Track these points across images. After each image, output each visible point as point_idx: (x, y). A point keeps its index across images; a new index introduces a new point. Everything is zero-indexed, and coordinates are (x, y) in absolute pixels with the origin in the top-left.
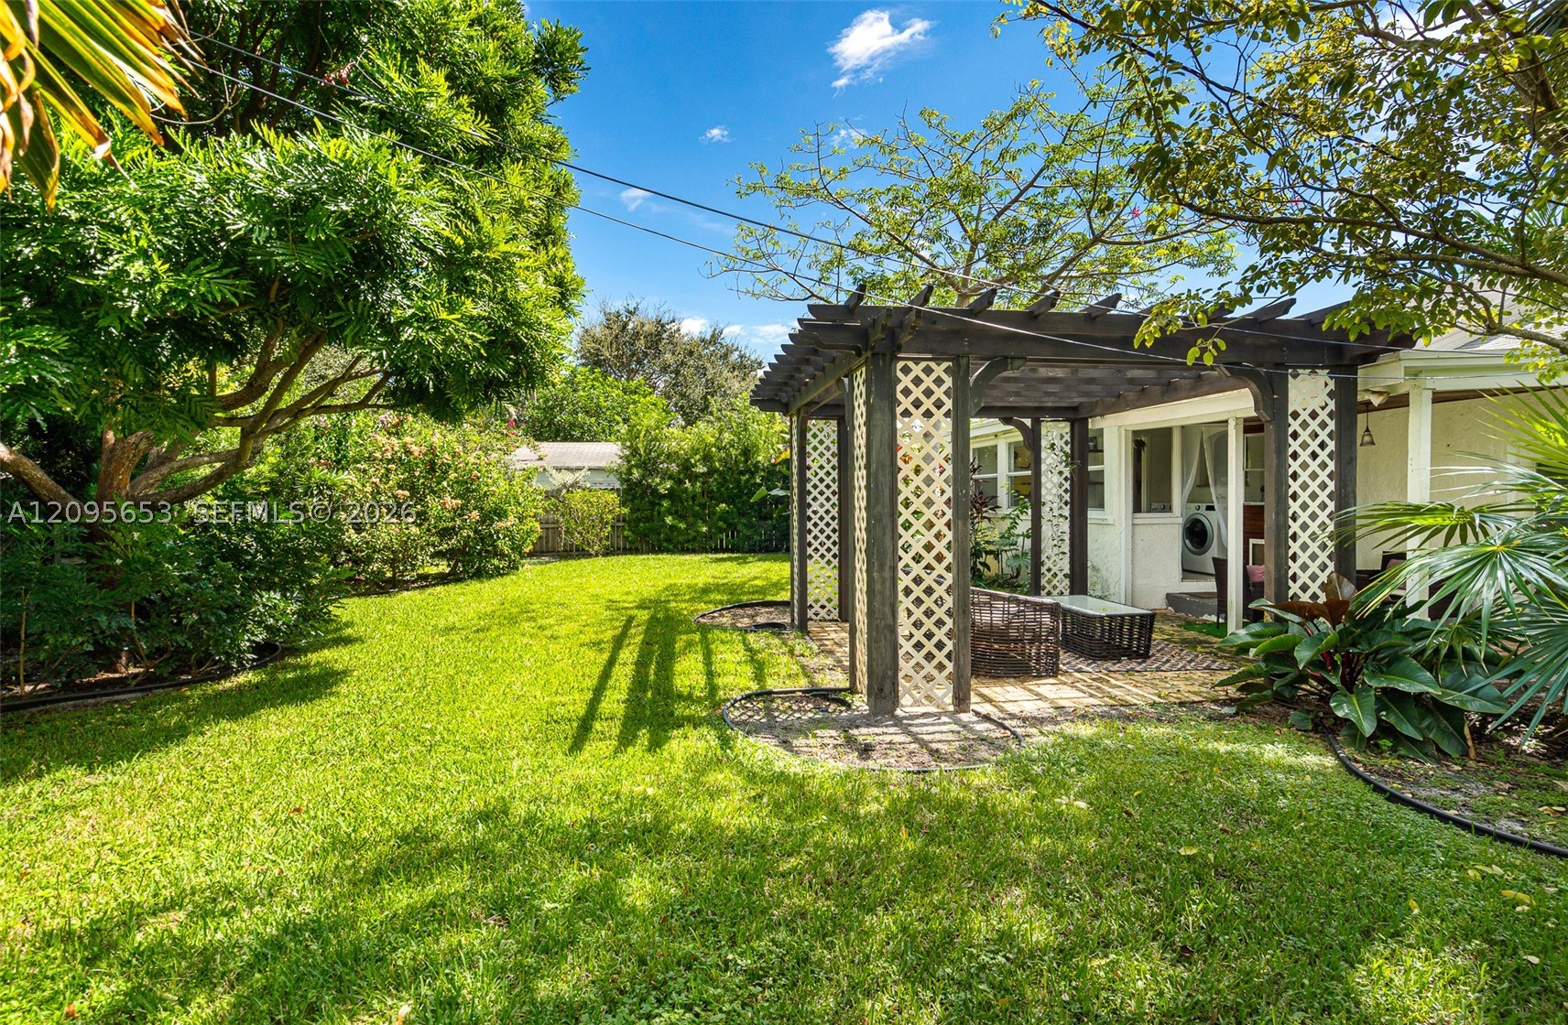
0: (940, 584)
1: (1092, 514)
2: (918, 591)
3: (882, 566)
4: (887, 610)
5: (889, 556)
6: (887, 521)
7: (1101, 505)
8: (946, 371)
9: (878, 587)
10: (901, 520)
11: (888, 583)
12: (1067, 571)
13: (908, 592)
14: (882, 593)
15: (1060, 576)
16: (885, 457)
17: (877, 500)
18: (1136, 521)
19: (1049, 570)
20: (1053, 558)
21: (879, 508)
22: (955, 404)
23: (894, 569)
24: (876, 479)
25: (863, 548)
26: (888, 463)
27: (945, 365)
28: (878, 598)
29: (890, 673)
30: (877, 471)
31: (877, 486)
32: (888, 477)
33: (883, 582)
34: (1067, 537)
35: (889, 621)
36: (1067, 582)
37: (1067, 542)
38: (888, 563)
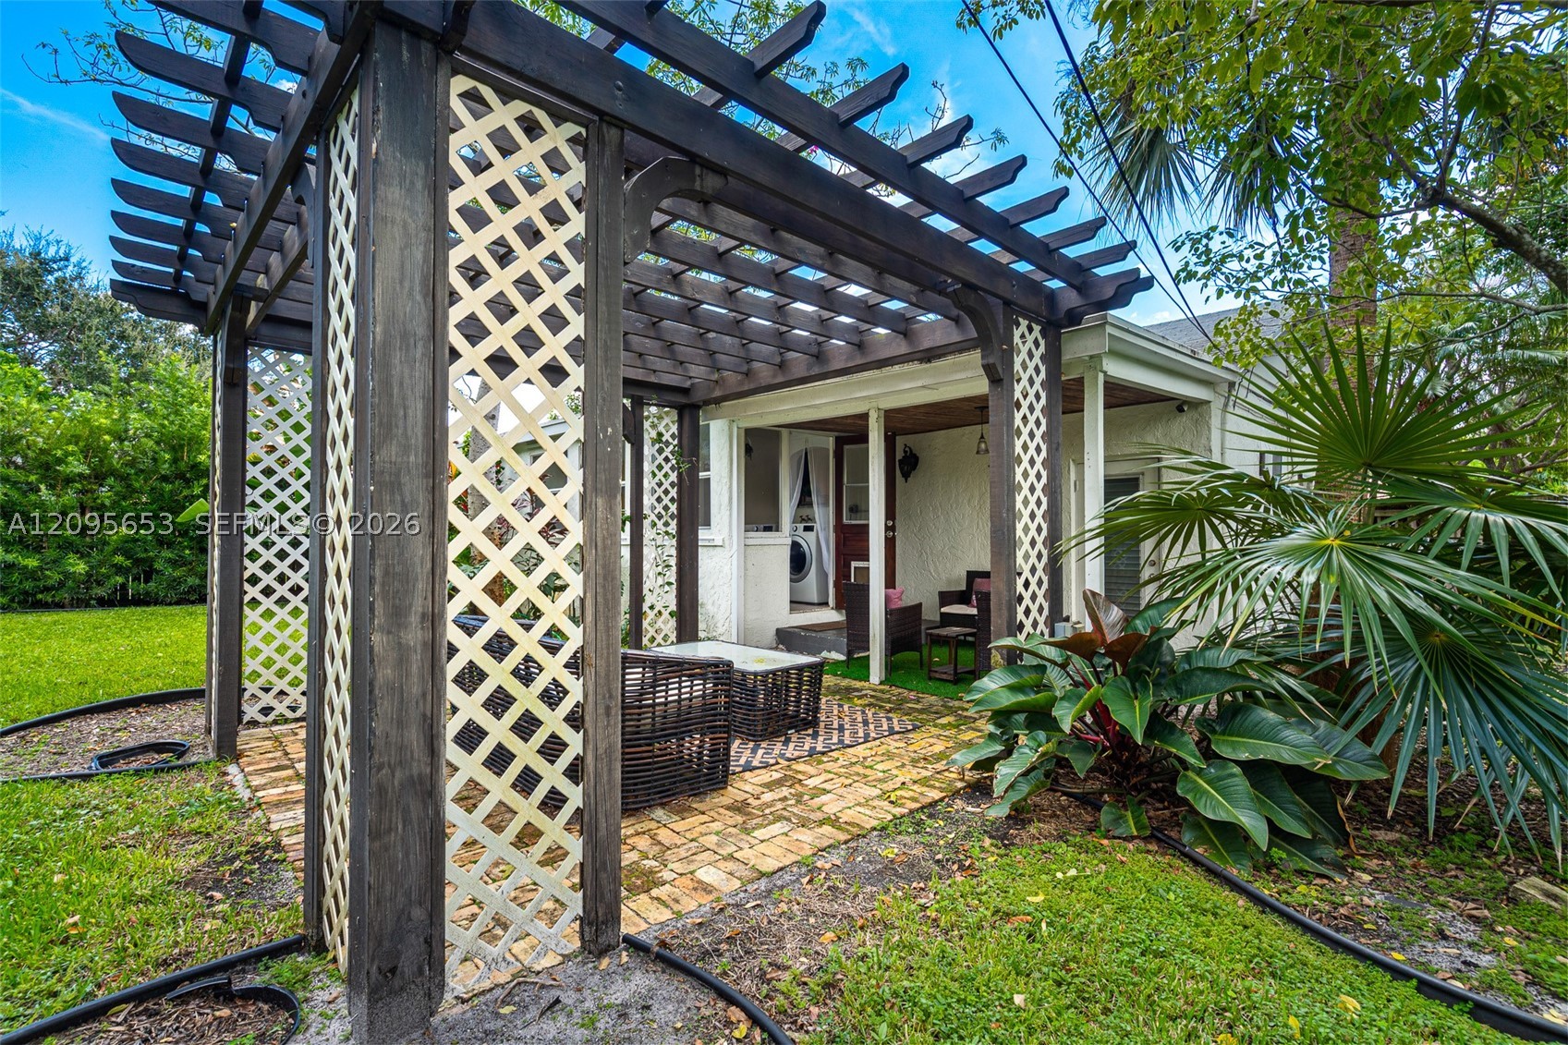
0: (553, 650)
1: (703, 534)
2: (499, 674)
3: (398, 616)
4: (414, 736)
5: (422, 585)
6: (414, 486)
7: (707, 523)
8: (573, 141)
9: (385, 673)
10: (454, 490)
11: (417, 661)
12: (673, 607)
13: (472, 678)
14: (398, 690)
15: (666, 614)
16: (414, 309)
17: (387, 428)
18: (750, 542)
19: (652, 608)
20: (657, 591)
21: (390, 452)
22: (592, 224)
23: (434, 620)
24: (385, 366)
25: (346, 568)
26: (422, 331)
27: (571, 129)
28: (385, 707)
29: (418, 913)
30: (387, 344)
31: (386, 384)
32: (421, 371)
33: (402, 661)
34: (673, 562)
35: (420, 766)
36: (673, 623)
37: (674, 569)
38: (419, 604)
